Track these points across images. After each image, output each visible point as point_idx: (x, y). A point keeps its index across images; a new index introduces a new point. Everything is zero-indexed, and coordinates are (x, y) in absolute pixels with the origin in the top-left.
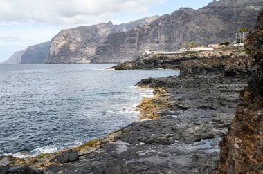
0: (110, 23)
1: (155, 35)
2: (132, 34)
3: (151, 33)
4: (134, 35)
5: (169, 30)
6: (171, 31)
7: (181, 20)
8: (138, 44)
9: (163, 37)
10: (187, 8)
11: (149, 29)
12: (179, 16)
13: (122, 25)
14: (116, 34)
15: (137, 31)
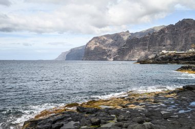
0: (128, 32)
1: (162, 40)
2: (144, 39)
3: (159, 39)
4: (146, 40)
5: (174, 36)
6: (175, 37)
7: (184, 28)
8: (149, 47)
9: (169, 42)
10: (188, 19)
11: (157, 36)
12: (182, 25)
13: (137, 33)
14: (132, 40)
15: (148, 37)
